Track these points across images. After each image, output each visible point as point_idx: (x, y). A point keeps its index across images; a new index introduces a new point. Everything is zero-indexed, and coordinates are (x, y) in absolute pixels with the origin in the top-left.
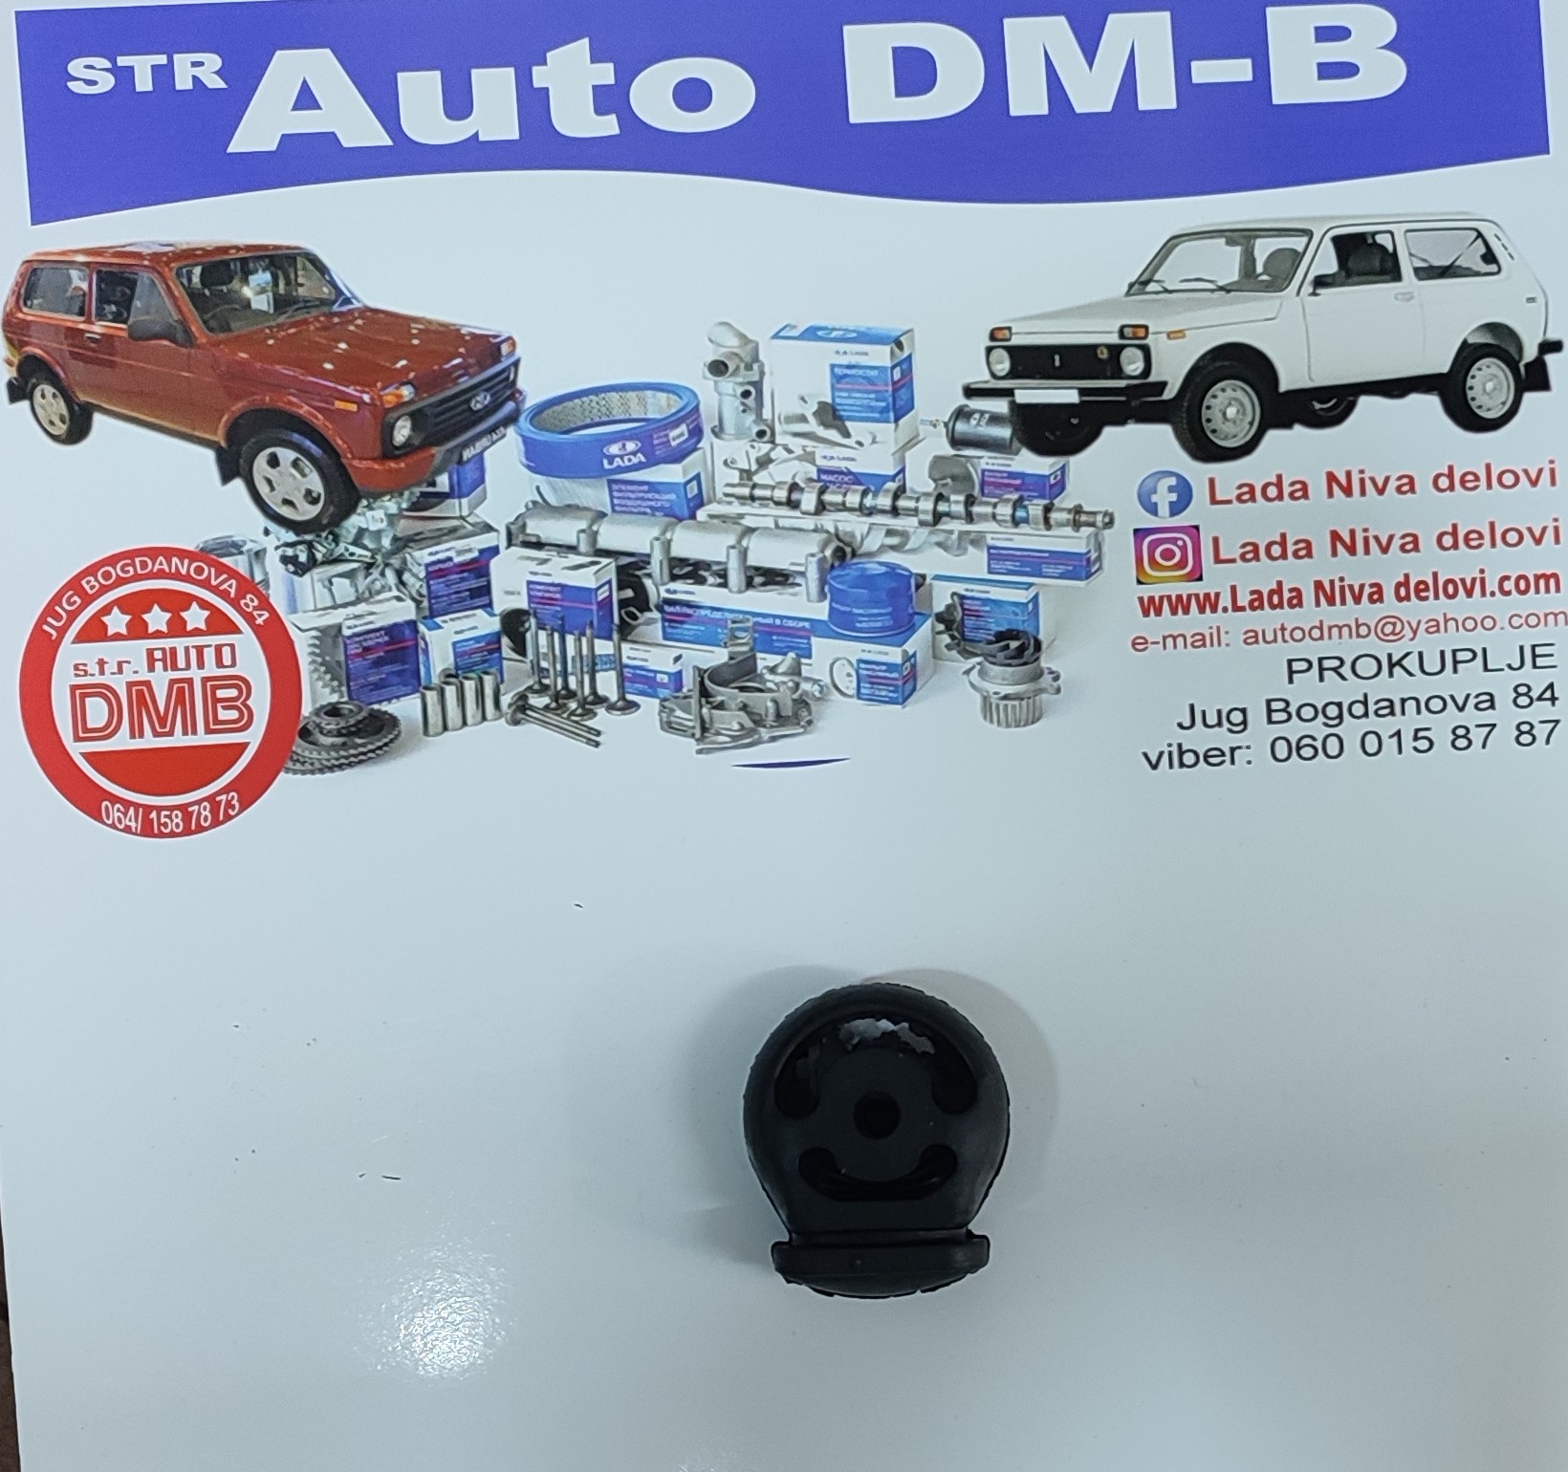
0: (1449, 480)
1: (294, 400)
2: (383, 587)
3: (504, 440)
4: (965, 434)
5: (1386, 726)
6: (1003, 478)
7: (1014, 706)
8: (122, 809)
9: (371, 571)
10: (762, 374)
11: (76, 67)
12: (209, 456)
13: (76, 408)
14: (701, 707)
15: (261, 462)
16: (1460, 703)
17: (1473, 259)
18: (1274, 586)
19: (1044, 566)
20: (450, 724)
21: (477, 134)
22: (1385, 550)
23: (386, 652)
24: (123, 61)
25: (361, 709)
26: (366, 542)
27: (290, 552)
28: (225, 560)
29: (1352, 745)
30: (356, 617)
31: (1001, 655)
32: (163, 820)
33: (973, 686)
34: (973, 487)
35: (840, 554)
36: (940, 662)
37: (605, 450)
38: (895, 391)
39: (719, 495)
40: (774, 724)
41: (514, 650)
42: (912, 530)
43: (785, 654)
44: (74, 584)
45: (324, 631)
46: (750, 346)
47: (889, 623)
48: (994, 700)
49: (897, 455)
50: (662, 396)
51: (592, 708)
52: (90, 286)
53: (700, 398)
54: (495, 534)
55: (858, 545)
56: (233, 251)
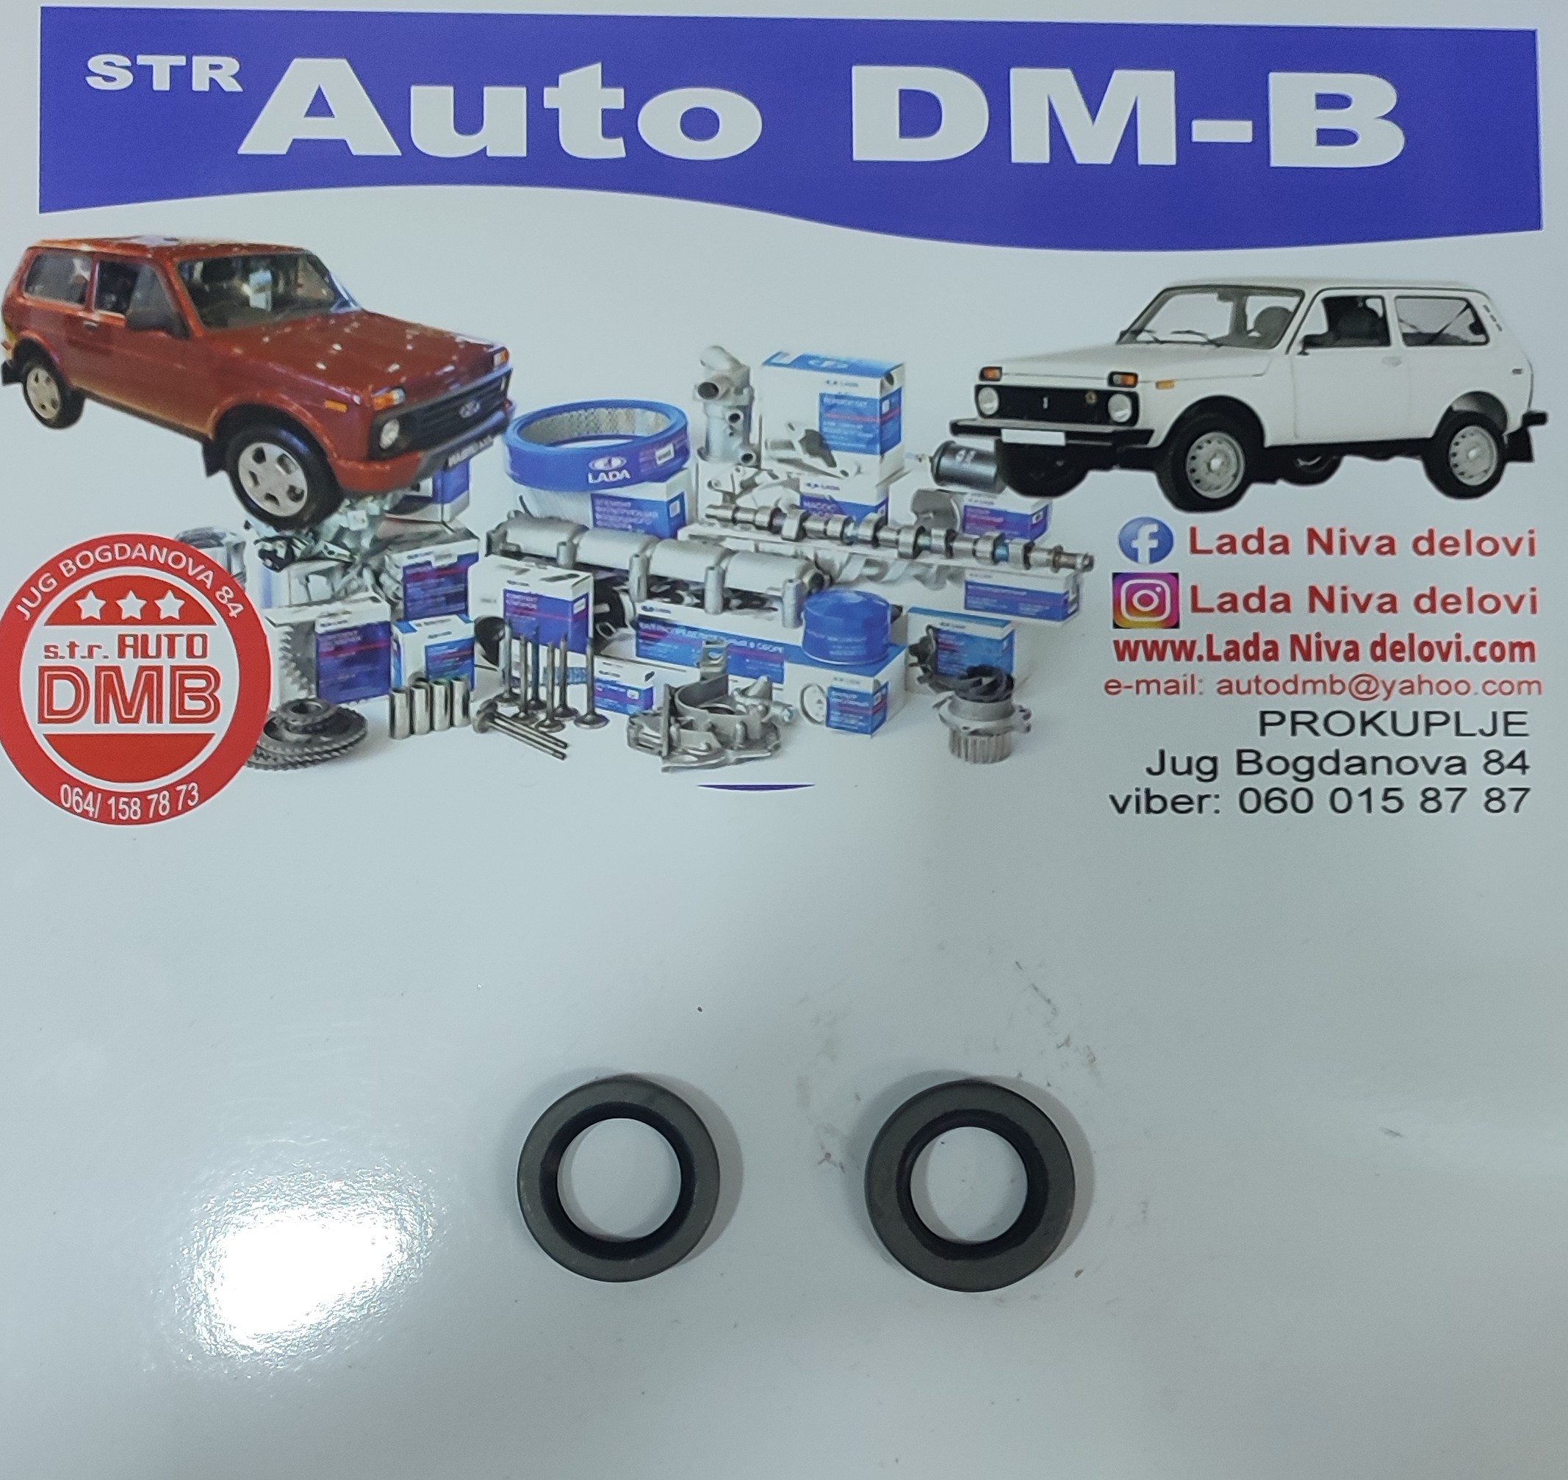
0: (1429, 544)
1: (285, 397)
2: (359, 586)
3: (491, 448)
4: (950, 469)
5: (1357, 784)
6: (984, 515)
7: (984, 742)
8: (81, 793)
9: (349, 570)
10: (752, 398)
11: (96, 63)
12: (197, 447)
13: (69, 394)
15: (247, 458)
16: (1432, 765)
17: (1460, 327)
18: (1251, 638)
19: (1021, 604)
20: (417, 728)
21: (485, 150)
22: (1363, 608)
23: (360, 652)
24: (142, 60)
25: (328, 708)
26: (347, 541)
27: (269, 547)
28: (203, 551)
29: (1322, 800)
30: (331, 615)
31: (972, 691)
32: (121, 806)
33: (942, 719)
34: (955, 523)
35: (817, 582)
36: (912, 695)
37: (590, 465)
38: (883, 423)
39: (702, 515)
40: (741, 746)
41: (485, 657)
42: (891, 562)
43: (757, 678)
44: (52, 567)
45: (297, 627)
47: (860, 653)
48: (963, 735)
49: (880, 487)
50: (651, 415)
51: (561, 719)
52: (92, 275)
53: (689, 419)
54: (475, 540)
55: (836, 573)
56: (236, 249)
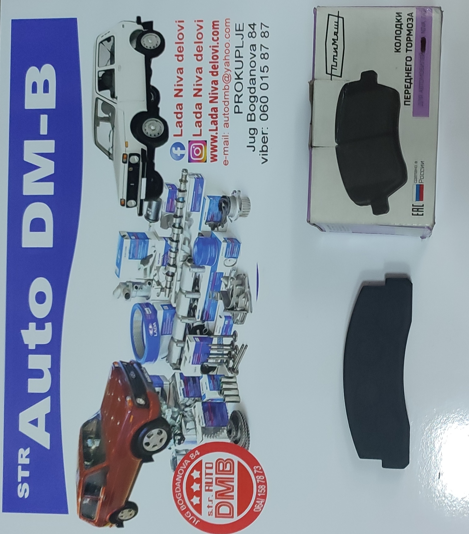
0: (180, 56)
1: (128, 436)
2: (190, 412)
3: (146, 369)
4: (154, 217)
5: (259, 81)
6: (169, 205)
7: (244, 206)
8: (257, 505)
9: (185, 415)
10: (130, 282)
11: (20, 495)
12: (144, 465)
13: (126, 506)
14: (237, 310)
15: (148, 448)
16: (253, 56)
17: (109, 45)
19: (198, 193)
20: (237, 394)
21: (49, 369)
22: (201, 79)
23: (212, 412)
24: (19, 480)
25: (230, 422)
26: (175, 416)
27: (177, 442)
28: (178, 463)
29: (264, 93)
30: (199, 422)
31: (227, 210)
33: (236, 220)
34: (171, 215)
35: (190, 261)
36: (228, 230)
37: (151, 335)
38: (138, 239)
40: (244, 287)
41: (214, 371)
42: (184, 236)
43: (221, 281)
44: (183, 513)
45: (203, 433)
46: (121, 285)
47: (214, 247)
48: (241, 213)
49: (159, 240)
50: (135, 315)
51: (234, 346)
52: (88, 498)
53: (136, 303)
54: (176, 374)
55: (187, 254)
56: (80, 451)
